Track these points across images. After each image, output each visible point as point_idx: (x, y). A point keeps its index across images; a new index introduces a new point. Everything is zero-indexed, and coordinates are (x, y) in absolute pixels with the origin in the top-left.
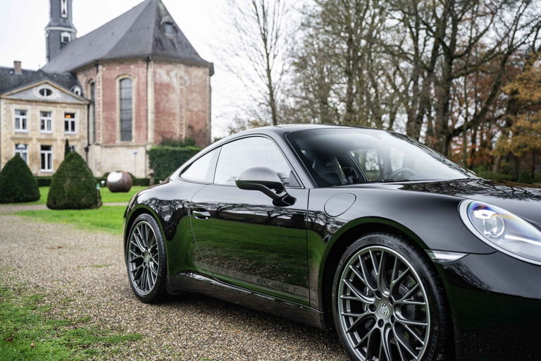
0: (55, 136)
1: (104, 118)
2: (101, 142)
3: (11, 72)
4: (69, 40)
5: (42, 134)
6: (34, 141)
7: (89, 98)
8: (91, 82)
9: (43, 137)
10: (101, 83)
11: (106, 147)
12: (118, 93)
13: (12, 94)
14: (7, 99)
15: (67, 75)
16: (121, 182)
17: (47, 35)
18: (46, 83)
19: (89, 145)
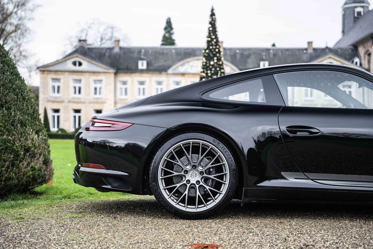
3: (305, 51)
4: (362, 14)
7: (367, 67)
8: (368, 53)
15: (350, 49)
17: (343, 12)
18: (330, 58)
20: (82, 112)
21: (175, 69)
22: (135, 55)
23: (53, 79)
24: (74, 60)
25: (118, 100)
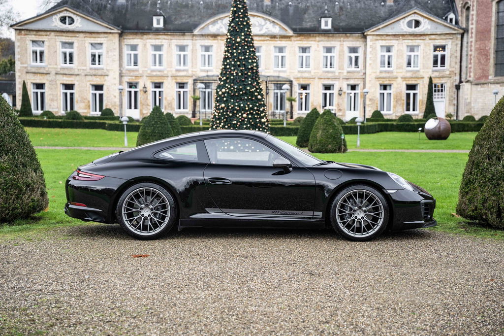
0: (421, 74)
1: (476, 49)
2: (471, 79)
3: (383, 3)
5: (408, 71)
6: (399, 80)
7: (464, 26)
8: (466, 7)
9: (409, 75)
10: (475, 8)
11: (477, 84)
12: (494, 19)
13: (379, 29)
14: (373, 35)
16: (437, 129)
18: (415, 13)
19: (461, 82)
20: (76, 87)
21: (203, 28)
22: (148, 8)
23: (33, 42)
24: (62, 15)
25: (124, 72)
